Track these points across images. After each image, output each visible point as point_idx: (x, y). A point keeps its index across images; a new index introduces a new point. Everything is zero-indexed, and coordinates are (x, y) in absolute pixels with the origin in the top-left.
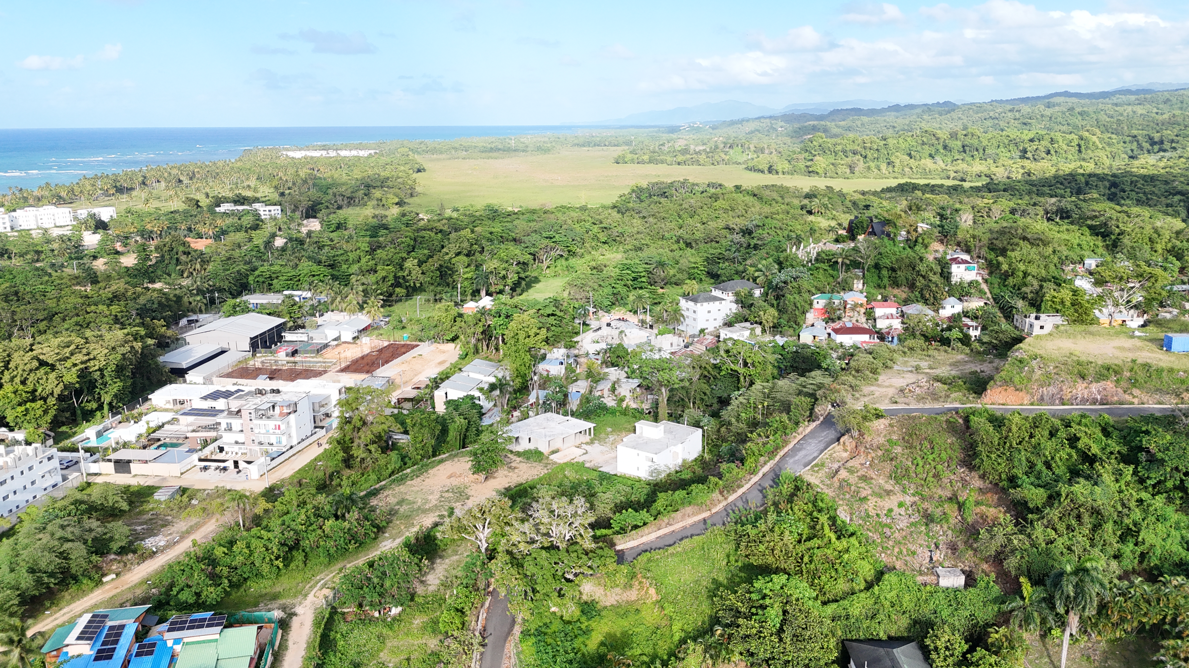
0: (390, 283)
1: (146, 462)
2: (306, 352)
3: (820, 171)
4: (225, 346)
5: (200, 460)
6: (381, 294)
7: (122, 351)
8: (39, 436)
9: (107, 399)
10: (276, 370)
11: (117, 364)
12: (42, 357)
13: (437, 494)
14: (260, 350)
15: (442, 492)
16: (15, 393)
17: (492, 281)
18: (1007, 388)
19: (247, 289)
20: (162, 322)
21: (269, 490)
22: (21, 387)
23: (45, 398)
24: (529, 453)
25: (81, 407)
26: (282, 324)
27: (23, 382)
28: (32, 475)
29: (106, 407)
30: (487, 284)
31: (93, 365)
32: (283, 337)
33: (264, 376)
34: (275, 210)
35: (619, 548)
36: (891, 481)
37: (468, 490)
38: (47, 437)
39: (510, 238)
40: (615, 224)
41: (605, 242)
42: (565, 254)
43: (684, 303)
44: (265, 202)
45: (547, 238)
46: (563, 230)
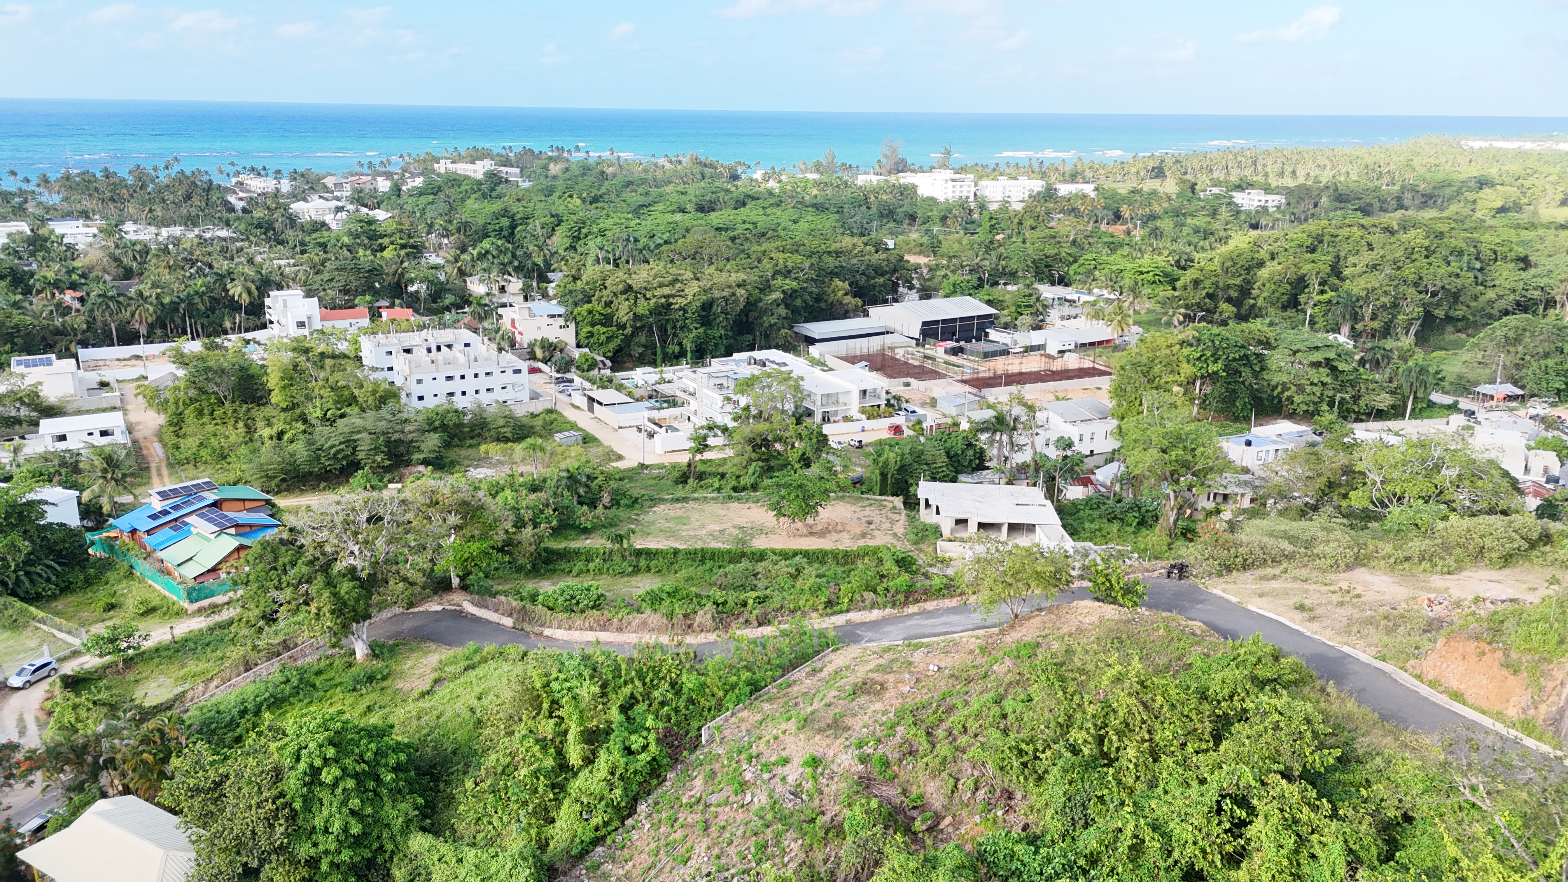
0: (1204, 293)
1: (600, 404)
2: (974, 353)
4: (898, 328)
5: (650, 420)
6: (1187, 307)
7: (717, 294)
8: (587, 360)
9: (688, 345)
10: (906, 363)
11: (707, 306)
12: (630, 282)
13: (725, 526)
14: (932, 341)
15: (735, 527)
16: (590, 312)
17: (1368, 312)
18: (1487, 648)
19: (1063, 281)
20: (846, 285)
21: (643, 466)
22: (599, 308)
23: (623, 327)
24: (925, 528)
25: (663, 348)
26: (990, 316)
27: (608, 304)
28: (489, 382)
29: (689, 355)
30: (1356, 317)
31: (680, 302)
32: (987, 334)
33: (864, 363)
34: (1274, 201)
35: (547, 632)
36: (891, 715)
37: (764, 536)
38: (601, 366)
39: (1512, 255)
44: (1268, 189)
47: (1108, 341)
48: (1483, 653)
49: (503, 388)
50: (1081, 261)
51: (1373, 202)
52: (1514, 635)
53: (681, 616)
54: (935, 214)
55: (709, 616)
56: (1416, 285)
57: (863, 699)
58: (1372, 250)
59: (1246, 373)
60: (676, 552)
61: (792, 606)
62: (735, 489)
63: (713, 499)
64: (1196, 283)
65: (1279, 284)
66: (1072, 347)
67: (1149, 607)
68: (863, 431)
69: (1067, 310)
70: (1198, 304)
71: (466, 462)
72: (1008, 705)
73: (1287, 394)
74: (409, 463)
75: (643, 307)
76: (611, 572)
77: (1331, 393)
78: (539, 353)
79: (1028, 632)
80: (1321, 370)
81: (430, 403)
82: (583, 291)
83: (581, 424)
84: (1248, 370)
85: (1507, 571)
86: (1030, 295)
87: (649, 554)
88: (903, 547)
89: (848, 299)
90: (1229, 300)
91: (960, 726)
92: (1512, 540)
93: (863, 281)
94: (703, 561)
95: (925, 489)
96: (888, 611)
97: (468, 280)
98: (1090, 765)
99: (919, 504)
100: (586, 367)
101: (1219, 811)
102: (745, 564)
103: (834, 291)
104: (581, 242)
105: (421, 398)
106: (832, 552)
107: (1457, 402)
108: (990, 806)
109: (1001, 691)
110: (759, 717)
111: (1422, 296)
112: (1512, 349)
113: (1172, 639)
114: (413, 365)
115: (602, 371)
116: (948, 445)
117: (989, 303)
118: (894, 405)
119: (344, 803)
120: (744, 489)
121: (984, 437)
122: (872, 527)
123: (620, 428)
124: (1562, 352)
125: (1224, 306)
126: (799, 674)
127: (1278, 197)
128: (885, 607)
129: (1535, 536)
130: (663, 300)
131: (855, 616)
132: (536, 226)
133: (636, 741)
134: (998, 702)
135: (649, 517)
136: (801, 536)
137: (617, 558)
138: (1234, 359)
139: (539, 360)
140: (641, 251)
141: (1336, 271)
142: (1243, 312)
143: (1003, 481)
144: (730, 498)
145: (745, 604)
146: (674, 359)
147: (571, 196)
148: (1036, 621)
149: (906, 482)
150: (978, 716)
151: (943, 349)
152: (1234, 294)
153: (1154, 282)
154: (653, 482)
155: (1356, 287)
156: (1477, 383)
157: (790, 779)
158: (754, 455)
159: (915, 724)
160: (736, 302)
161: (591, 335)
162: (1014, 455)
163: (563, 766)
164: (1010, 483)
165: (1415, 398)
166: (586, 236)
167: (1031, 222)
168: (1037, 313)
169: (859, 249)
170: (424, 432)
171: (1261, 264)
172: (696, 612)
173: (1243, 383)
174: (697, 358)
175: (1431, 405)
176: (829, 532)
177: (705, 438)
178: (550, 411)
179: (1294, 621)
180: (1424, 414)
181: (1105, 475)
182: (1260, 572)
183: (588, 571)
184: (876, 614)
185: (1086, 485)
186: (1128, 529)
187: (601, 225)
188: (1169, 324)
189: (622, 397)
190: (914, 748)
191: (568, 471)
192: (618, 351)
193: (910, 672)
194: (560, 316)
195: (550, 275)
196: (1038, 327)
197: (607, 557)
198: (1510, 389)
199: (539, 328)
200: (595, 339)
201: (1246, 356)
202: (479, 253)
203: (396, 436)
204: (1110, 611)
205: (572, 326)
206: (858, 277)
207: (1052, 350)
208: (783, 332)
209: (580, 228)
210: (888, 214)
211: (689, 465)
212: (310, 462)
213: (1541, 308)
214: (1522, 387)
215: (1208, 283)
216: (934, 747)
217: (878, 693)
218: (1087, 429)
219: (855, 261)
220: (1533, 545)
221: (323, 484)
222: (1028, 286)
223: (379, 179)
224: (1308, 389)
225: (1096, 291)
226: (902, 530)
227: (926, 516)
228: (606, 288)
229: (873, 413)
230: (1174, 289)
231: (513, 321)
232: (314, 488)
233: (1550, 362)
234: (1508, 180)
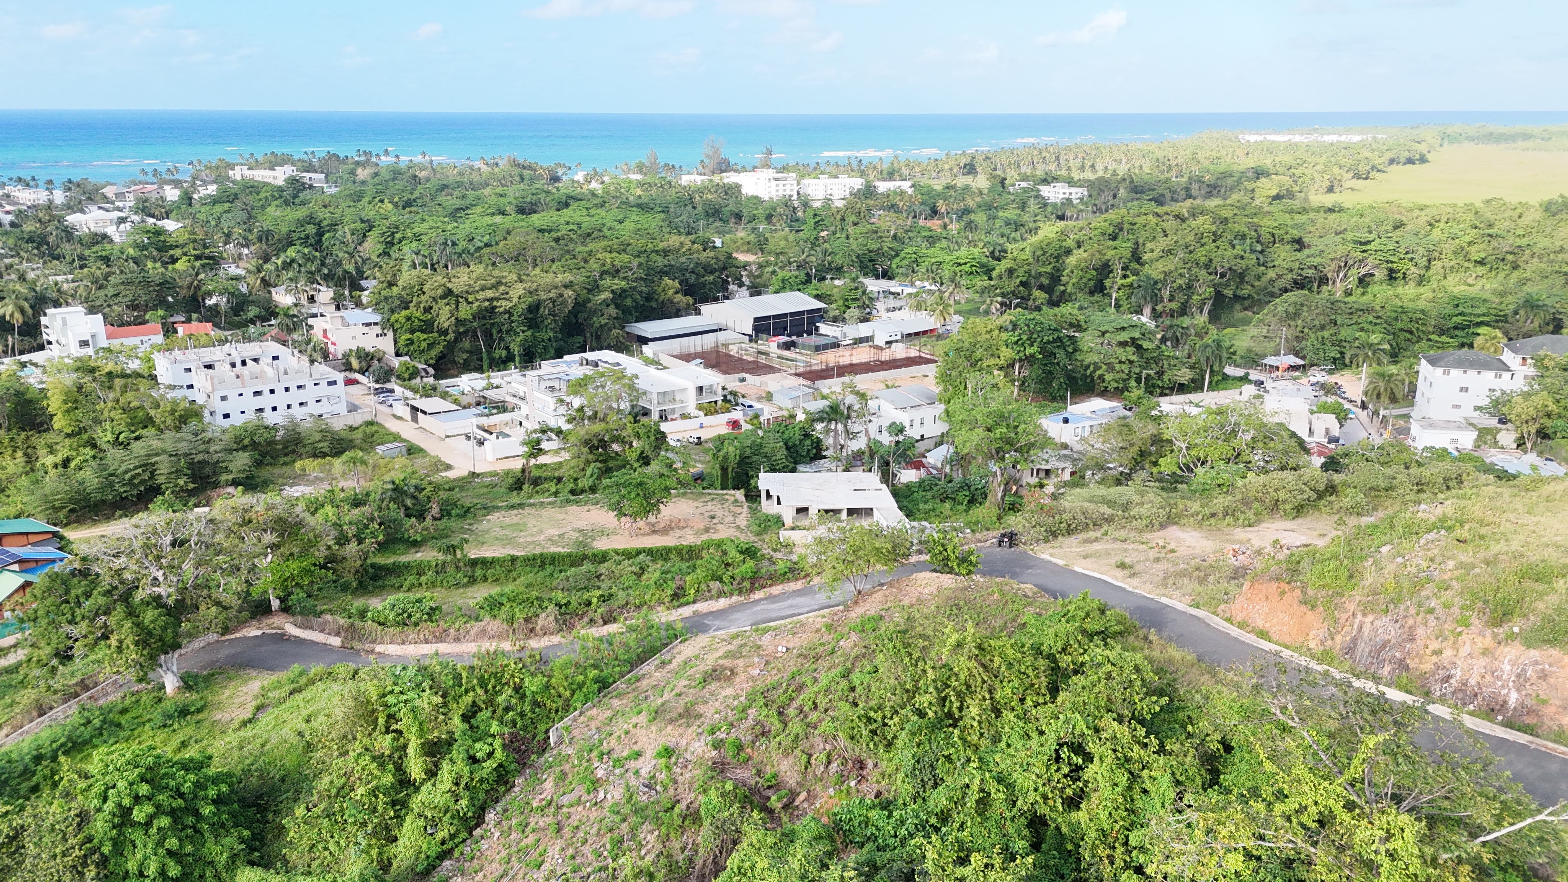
0: (1018, 281)
1: (425, 413)
2: (805, 347)
4: (730, 324)
5: (479, 427)
6: (1003, 295)
7: (543, 296)
8: (408, 368)
9: (516, 349)
10: (740, 359)
11: (534, 308)
12: (449, 285)
13: (564, 530)
14: (764, 336)
15: (574, 530)
16: (408, 319)
17: (1166, 294)
18: (1287, 587)
19: (887, 275)
20: (676, 284)
21: (473, 475)
22: (418, 314)
23: (445, 333)
24: (768, 519)
25: (489, 353)
26: (819, 310)
27: (428, 310)
28: (302, 396)
29: (517, 359)
30: (1156, 299)
31: (504, 305)
32: (817, 328)
33: (699, 361)
34: (1077, 193)
35: (379, 648)
36: (742, 699)
37: (605, 537)
38: (423, 374)
39: (1288, 237)
40: (1521, 232)
41: (1481, 263)
42: (1380, 274)
43: (1424, 367)
44: (1071, 183)
45: (1355, 242)
46: (1398, 232)
47: (932, 331)
48: (1283, 593)
49: (318, 401)
50: (902, 255)
51: (1165, 192)
52: (1309, 573)
53: (522, 620)
54: (760, 212)
55: (552, 618)
56: (1207, 266)
57: (713, 686)
58: (1166, 236)
59: (1060, 355)
60: (514, 559)
61: (637, 602)
62: (573, 492)
63: (550, 503)
64: (1011, 272)
65: (1085, 270)
66: (899, 337)
67: (984, 574)
68: (701, 427)
69: (892, 302)
70: (1013, 293)
71: (280, 481)
72: (856, 678)
73: (1098, 373)
74: (216, 485)
75: (465, 311)
76: (445, 584)
77: (1137, 370)
78: (355, 364)
79: (871, 607)
80: (1128, 349)
81: (237, 420)
82: (400, 297)
83: (404, 435)
84: (1062, 352)
85: (1299, 521)
86: (857, 288)
87: (485, 563)
88: (747, 538)
89: (679, 297)
90: (1041, 287)
91: (810, 703)
92: (1302, 492)
93: (693, 279)
94: (542, 566)
95: (765, 481)
96: (735, 598)
97: (273, 290)
98: (936, 726)
99: (760, 496)
100: (406, 376)
101: (1058, 759)
102: (587, 566)
103: (664, 290)
104: (396, 247)
105: (226, 416)
106: (676, 548)
107: (1247, 374)
108: (842, 778)
109: (848, 664)
110: (608, 714)
111: (1212, 277)
112: (1292, 323)
113: (1007, 602)
114: (216, 381)
115: (425, 380)
116: (786, 436)
117: (818, 297)
118: (731, 400)
119: (160, 843)
120: (583, 491)
121: (819, 426)
122: (715, 521)
123: (447, 437)
124: (1336, 324)
125: (1037, 293)
126: (648, 667)
127: (1080, 190)
128: (732, 594)
129: (1322, 487)
130: (487, 304)
131: (702, 607)
132: (345, 232)
133: (481, 749)
134: (846, 676)
135: (484, 525)
136: (644, 535)
137: (451, 570)
138: (1048, 342)
139: (355, 371)
140: (460, 255)
141: (1136, 256)
142: (1055, 298)
143: (840, 469)
144: (568, 501)
145: (589, 604)
146: (502, 364)
147: (382, 201)
148: (878, 596)
149: (747, 474)
150: (827, 691)
151: (775, 344)
152: (1045, 281)
153: (972, 273)
154: (485, 490)
155: (1154, 271)
156: (1265, 356)
157: (643, 772)
158: (590, 457)
159: (766, 705)
160: (564, 303)
161: (411, 342)
162: (849, 443)
163: (405, 782)
164: (847, 470)
165: (1212, 371)
166: (400, 241)
167: (853, 218)
168: (864, 306)
169: (687, 247)
170: (230, 451)
171: (1068, 252)
172: (538, 616)
173: (1058, 364)
174: (526, 362)
175: (1226, 377)
176: (672, 529)
177: (538, 442)
178: (370, 423)
179: (1116, 578)
180: (1221, 386)
181: (935, 458)
182: (1083, 536)
183: (420, 584)
184: (723, 603)
185: (918, 469)
186: (959, 507)
187: (416, 230)
188: (987, 312)
189: (447, 405)
190: (767, 729)
191: (393, 483)
192: (441, 358)
193: (759, 656)
194: (376, 324)
195: (363, 283)
196: (865, 320)
197: (440, 569)
198: (1293, 360)
199: (354, 338)
200: (415, 346)
201: (1059, 339)
202: (284, 262)
203: (200, 457)
204: (947, 581)
205: (390, 334)
206: (688, 275)
207: (880, 341)
208: (615, 332)
209: (393, 233)
210: (714, 213)
211: (523, 471)
212: (101, 489)
213: (1316, 285)
214: (1303, 358)
215: (1021, 272)
216: (786, 725)
217: (728, 679)
218: (916, 415)
219: (683, 259)
220: (1320, 496)
221: (118, 513)
222: (854, 280)
223: (166, 187)
224: (1118, 367)
225: (918, 283)
226: (745, 523)
227: (768, 507)
228: (424, 293)
229: (710, 409)
230: (990, 279)
231: (325, 331)
232: (109, 518)
233: (1326, 334)
234: (1281, 170)
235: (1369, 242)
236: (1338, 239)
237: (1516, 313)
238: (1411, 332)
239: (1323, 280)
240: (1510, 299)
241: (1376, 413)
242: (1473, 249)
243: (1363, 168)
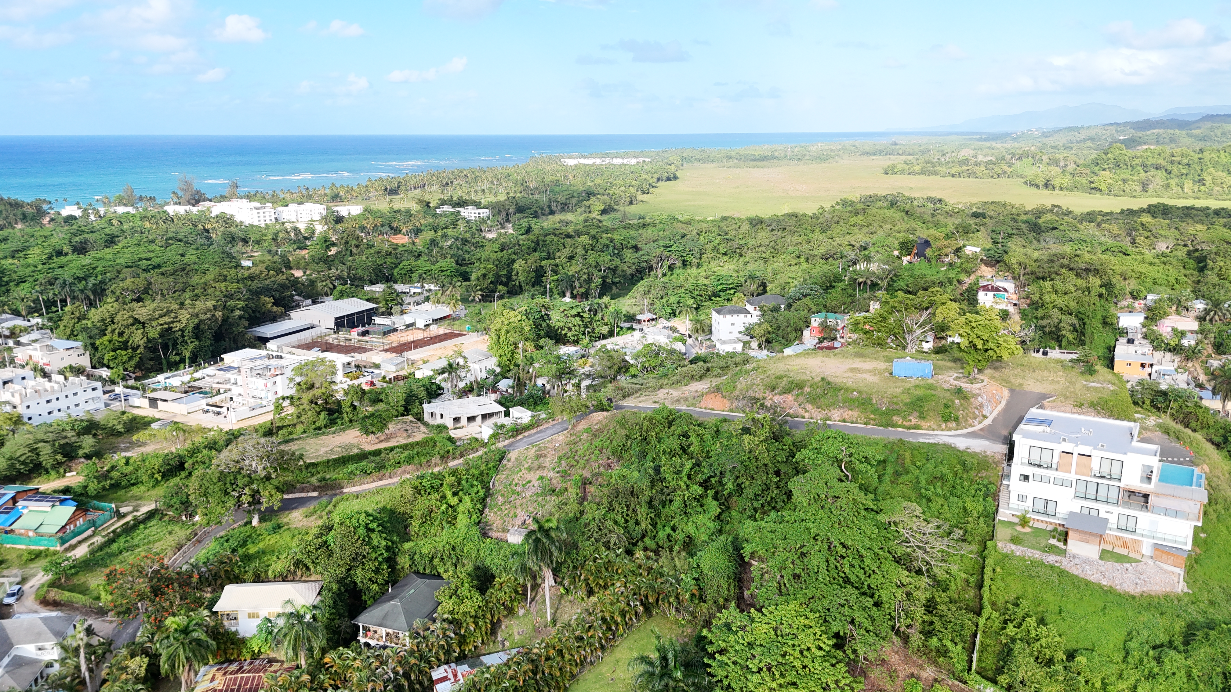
1: (166, 401)
2: (375, 333)
3: (1103, 187)
4: (316, 323)
5: (208, 405)
6: (481, 290)
7: (203, 317)
8: (119, 375)
9: (186, 354)
11: (197, 327)
12: (136, 316)
14: (345, 329)
15: (336, 447)
16: (110, 342)
17: (577, 283)
18: (717, 394)
19: (398, 280)
20: (272, 300)
22: (115, 338)
23: (135, 349)
24: (436, 427)
25: (167, 360)
26: (372, 309)
27: (121, 334)
28: (76, 399)
29: (187, 361)
30: (572, 288)
31: (177, 326)
32: (374, 321)
33: (316, 348)
34: (484, 213)
37: (357, 447)
38: (128, 378)
39: (629, 245)
40: (741, 236)
41: (725, 254)
42: (678, 264)
43: (714, 315)
44: (478, 205)
45: (664, 246)
46: (684, 240)
47: (449, 316)
48: (716, 396)
49: (87, 402)
50: (401, 266)
51: (538, 209)
54: (264, 236)
57: (541, 459)
58: (565, 247)
59: (544, 325)
62: (315, 429)
63: (307, 437)
64: (484, 276)
65: (527, 272)
66: (431, 322)
69: (407, 299)
70: (486, 288)
74: (73, 458)
75: (153, 333)
89: (275, 309)
93: (277, 295)
95: (427, 408)
99: (426, 416)
100: (119, 380)
103: (264, 305)
105: (30, 419)
107: (632, 326)
110: (505, 476)
111: (600, 273)
112: (648, 296)
114: (23, 396)
115: (129, 382)
117: (368, 300)
118: (359, 370)
120: (323, 428)
121: (440, 378)
122: (409, 432)
123: (189, 413)
125: (500, 287)
127: (487, 211)
143: (455, 398)
144: (318, 434)
146: (174, 366)
151: (356, 334)
152: (504, 280)
156: (636, 315)
157: (535, 485)
160: (216, 320)
162: (459, 383)
165: (615, 326)
168: (400, 303)
169: (265, 273)
170: (79, 435)
174: (194, 364)
175: (623, 328)
176: (389, 439)
178: (125, 414)
179: (656, 406)
180: (621, 333)
181: (503, 386)
182: (635, 395)
185: (496, 393)
190: (572, 464)
193: (549, 449)
194: (76, 348)
196: (402, 313)
198: (651, 315)
199: (61, 359)
201: (542, 316)
205: (87, 354)
206: (274, 293)
211: (272, 423)
213: (647, 271)
214: (656, 314)
219: (267, 282)
222: (389, 287)
225: (425, 285)
226: (426, 430)
227: (433, 421)
228: (113, 323)
231: (30, 357)
233: (664, 300)
234: (601, 191)
235: (671, 246)
236: (655, 244)
237: (746, 281)
238: (701, 296)
239: (651, 268)
240: (741, 274)
241: (697, 339)
242: (720, 247)
243: (645, 187)
